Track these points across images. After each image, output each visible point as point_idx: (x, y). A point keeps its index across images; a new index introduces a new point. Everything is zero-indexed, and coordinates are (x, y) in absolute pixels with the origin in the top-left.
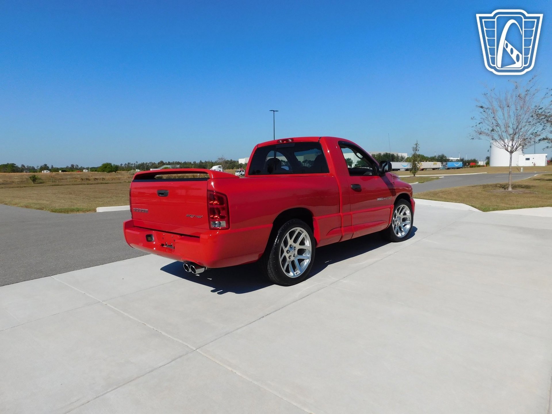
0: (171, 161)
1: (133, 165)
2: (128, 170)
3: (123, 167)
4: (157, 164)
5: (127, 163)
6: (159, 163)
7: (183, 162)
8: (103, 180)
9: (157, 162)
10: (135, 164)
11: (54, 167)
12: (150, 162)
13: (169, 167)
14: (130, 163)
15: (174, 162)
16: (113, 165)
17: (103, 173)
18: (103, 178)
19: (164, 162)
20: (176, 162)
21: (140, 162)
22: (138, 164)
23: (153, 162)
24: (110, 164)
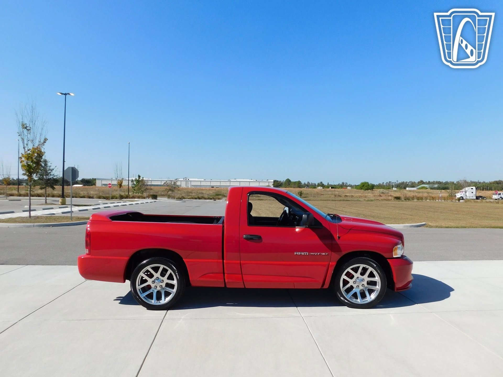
0: (431, 181)
1: (394, 184)
2: (388, 188)
3: (384, 186)
4: (417, 183)
5: (388, 182)
6: (418, 183)
7: (444, 182)
8: (352, 197)
9: (417, 182)
10: (395, 182)
11: (329, 184)
12: (410, 181)
13: (427, 187)
14: (391, 182)
15: (434, 182)
16: (370, 183)
17: (361, 190)
18: (352, 196)
19: (424, 181)
20: (437, 181)
21: (400, 181)
22: (398, 182)
23: (413, 181)
24: (367, 183)
